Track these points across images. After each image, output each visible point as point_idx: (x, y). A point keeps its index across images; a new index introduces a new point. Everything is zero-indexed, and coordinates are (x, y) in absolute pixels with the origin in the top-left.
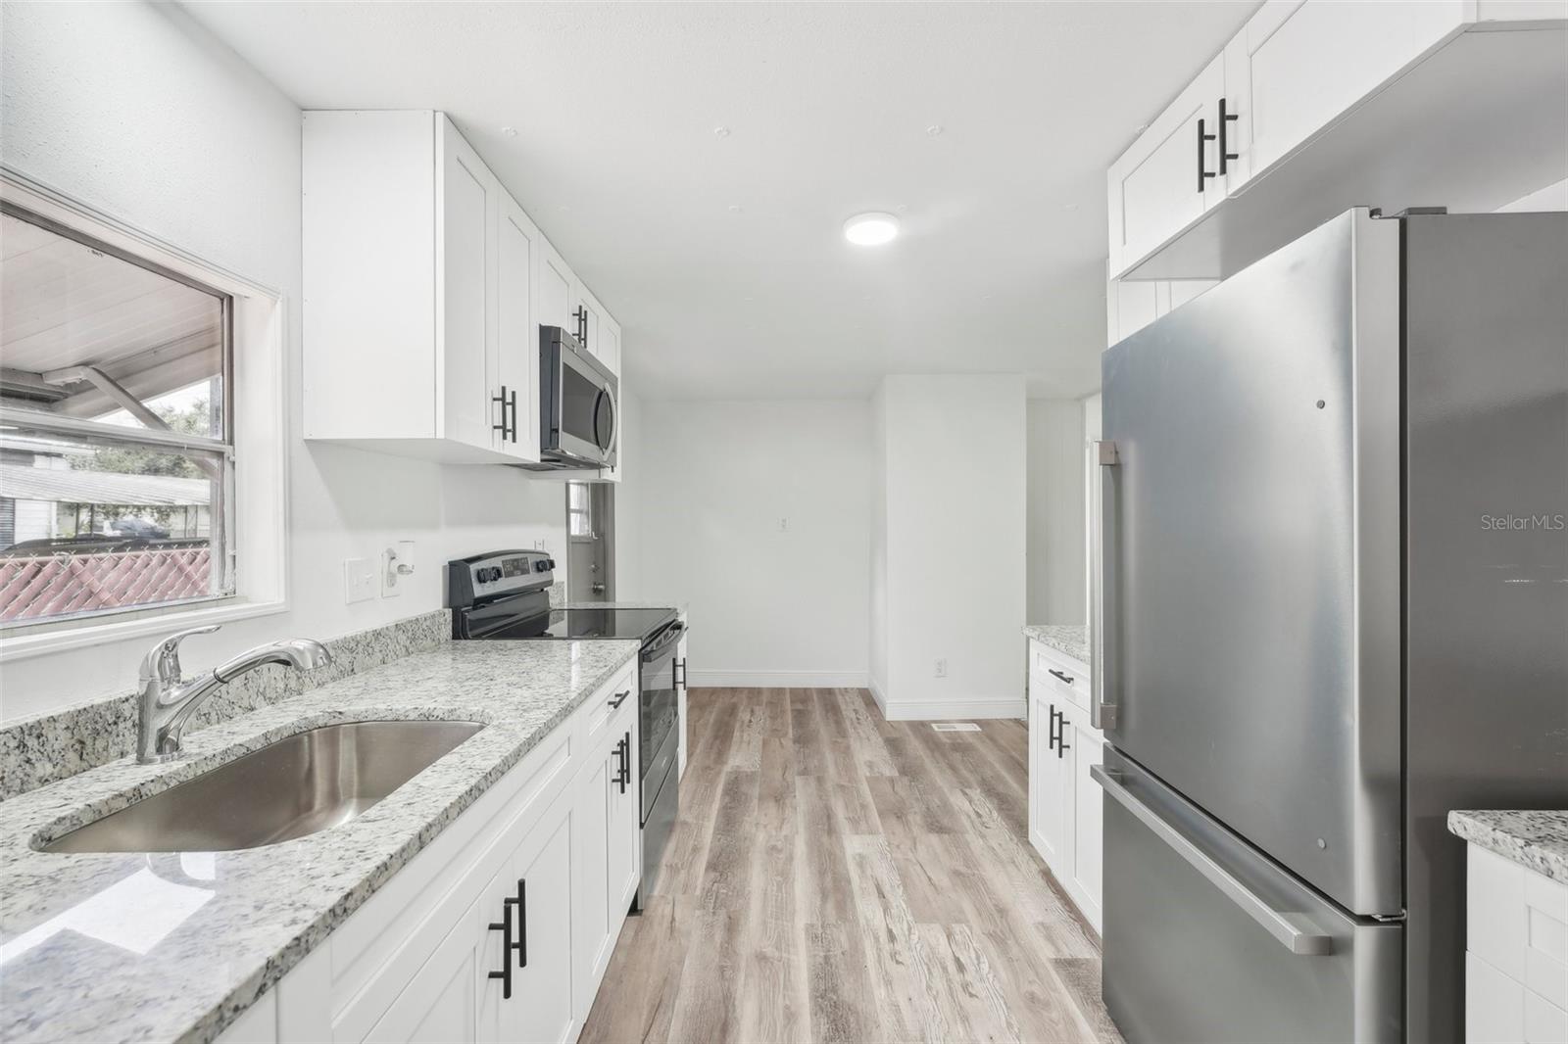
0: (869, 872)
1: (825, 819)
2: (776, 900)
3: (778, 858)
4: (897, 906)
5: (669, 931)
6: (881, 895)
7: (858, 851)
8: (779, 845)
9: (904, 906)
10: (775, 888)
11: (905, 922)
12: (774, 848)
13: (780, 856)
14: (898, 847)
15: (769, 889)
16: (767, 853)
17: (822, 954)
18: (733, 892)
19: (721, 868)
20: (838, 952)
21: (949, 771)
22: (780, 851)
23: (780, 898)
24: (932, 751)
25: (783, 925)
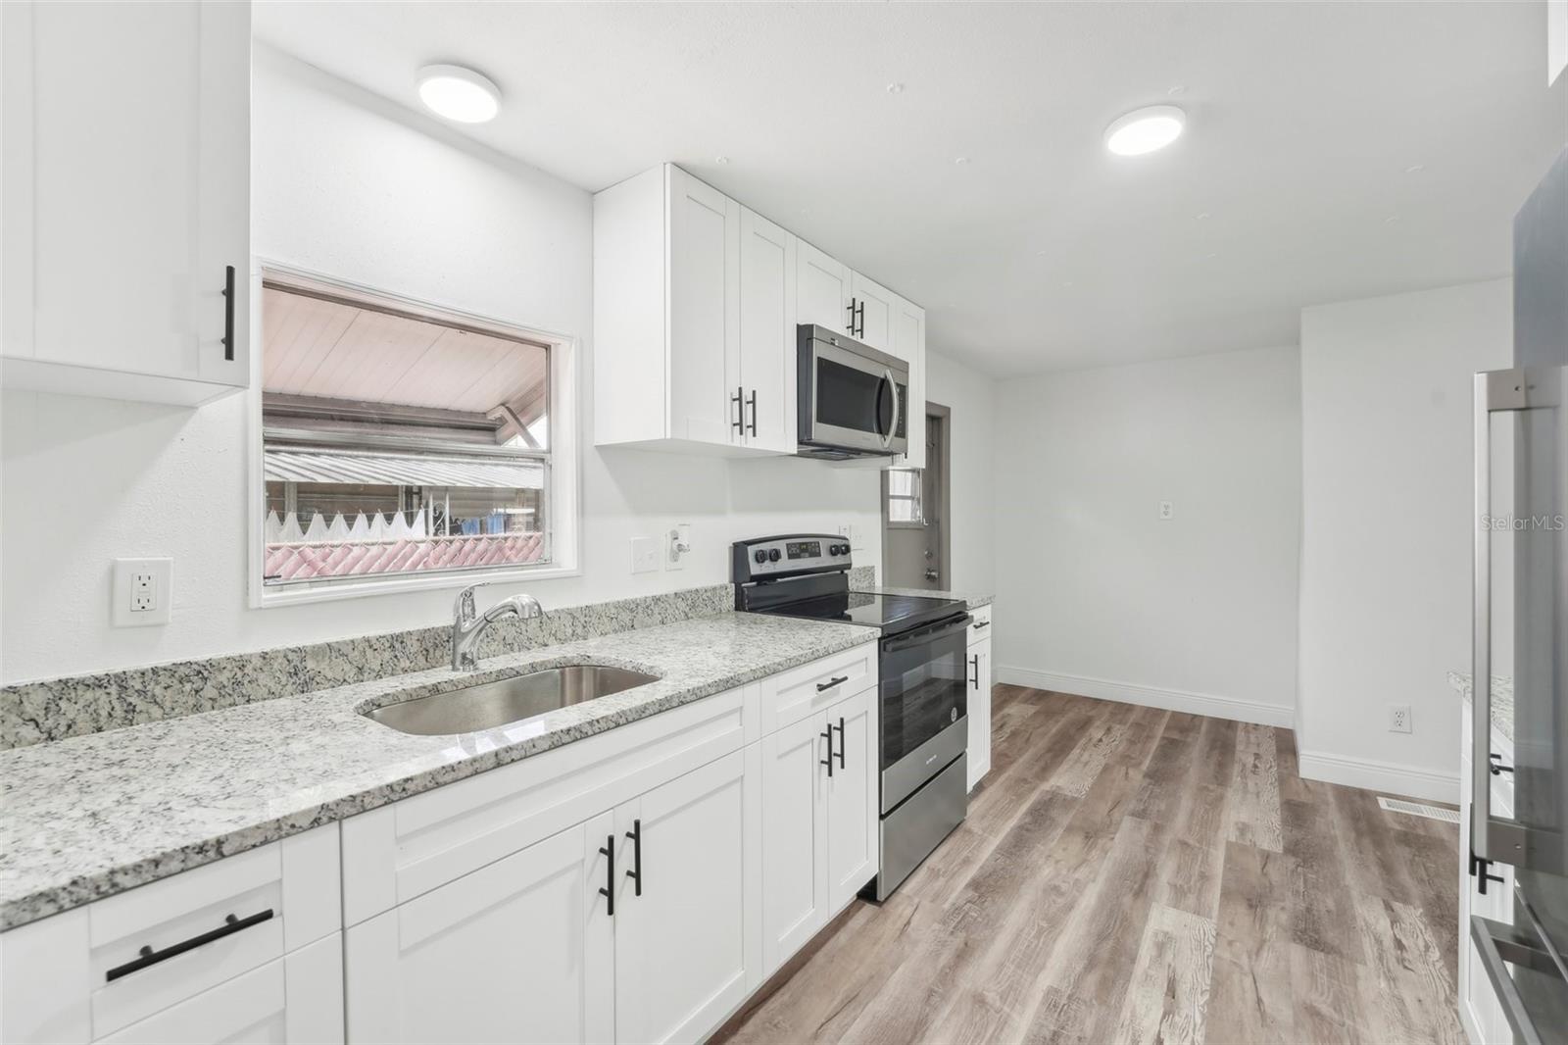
0: (1169, 957)
1: (1139, 877)
2: (1028, 946)
3: (1054, 901)
4: (1187, 1016)
5: (898, 933)
6: (1172, 991)
7: (1166, 929)
8: (1064, 887)
9: (1199, 1021)
10: (1033, 933)
11: (1189, 1039)
12: (1056, 889)
13: (1059, 900)
14: (1230, 943)
15: (1026, 931)
16: (1045, 891)
17: (1052, 1028)
18: (984, 919)
19: (983, 889)
20: (1075, 1035)
21: (1375, 870)
22: (1062, 894)
23: (1033, 946)
24: (1359, 834)
25: (1022, 977)
